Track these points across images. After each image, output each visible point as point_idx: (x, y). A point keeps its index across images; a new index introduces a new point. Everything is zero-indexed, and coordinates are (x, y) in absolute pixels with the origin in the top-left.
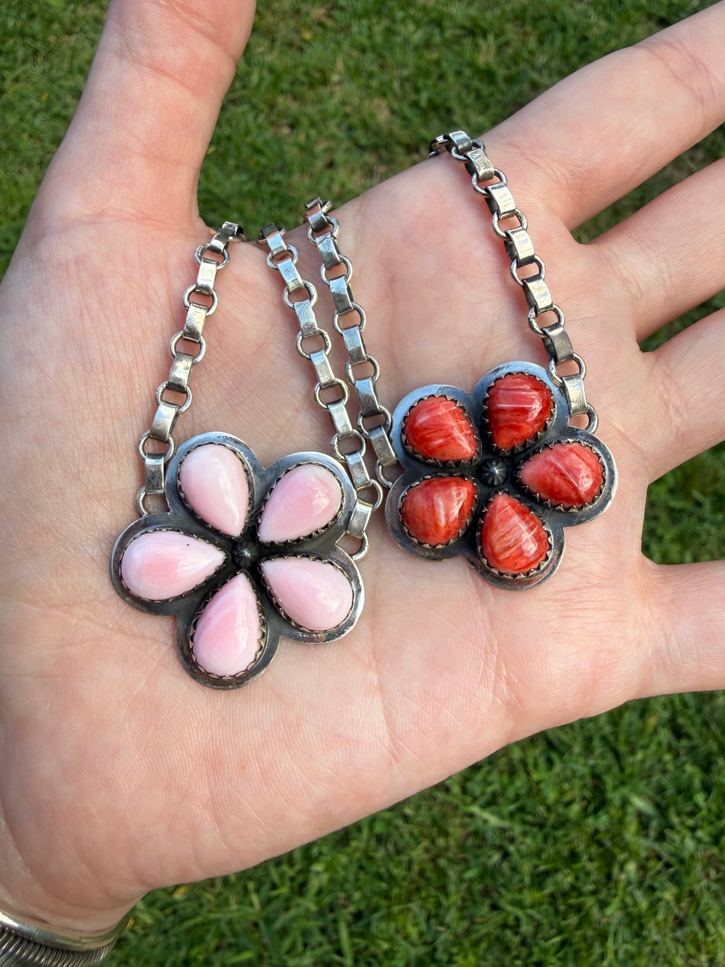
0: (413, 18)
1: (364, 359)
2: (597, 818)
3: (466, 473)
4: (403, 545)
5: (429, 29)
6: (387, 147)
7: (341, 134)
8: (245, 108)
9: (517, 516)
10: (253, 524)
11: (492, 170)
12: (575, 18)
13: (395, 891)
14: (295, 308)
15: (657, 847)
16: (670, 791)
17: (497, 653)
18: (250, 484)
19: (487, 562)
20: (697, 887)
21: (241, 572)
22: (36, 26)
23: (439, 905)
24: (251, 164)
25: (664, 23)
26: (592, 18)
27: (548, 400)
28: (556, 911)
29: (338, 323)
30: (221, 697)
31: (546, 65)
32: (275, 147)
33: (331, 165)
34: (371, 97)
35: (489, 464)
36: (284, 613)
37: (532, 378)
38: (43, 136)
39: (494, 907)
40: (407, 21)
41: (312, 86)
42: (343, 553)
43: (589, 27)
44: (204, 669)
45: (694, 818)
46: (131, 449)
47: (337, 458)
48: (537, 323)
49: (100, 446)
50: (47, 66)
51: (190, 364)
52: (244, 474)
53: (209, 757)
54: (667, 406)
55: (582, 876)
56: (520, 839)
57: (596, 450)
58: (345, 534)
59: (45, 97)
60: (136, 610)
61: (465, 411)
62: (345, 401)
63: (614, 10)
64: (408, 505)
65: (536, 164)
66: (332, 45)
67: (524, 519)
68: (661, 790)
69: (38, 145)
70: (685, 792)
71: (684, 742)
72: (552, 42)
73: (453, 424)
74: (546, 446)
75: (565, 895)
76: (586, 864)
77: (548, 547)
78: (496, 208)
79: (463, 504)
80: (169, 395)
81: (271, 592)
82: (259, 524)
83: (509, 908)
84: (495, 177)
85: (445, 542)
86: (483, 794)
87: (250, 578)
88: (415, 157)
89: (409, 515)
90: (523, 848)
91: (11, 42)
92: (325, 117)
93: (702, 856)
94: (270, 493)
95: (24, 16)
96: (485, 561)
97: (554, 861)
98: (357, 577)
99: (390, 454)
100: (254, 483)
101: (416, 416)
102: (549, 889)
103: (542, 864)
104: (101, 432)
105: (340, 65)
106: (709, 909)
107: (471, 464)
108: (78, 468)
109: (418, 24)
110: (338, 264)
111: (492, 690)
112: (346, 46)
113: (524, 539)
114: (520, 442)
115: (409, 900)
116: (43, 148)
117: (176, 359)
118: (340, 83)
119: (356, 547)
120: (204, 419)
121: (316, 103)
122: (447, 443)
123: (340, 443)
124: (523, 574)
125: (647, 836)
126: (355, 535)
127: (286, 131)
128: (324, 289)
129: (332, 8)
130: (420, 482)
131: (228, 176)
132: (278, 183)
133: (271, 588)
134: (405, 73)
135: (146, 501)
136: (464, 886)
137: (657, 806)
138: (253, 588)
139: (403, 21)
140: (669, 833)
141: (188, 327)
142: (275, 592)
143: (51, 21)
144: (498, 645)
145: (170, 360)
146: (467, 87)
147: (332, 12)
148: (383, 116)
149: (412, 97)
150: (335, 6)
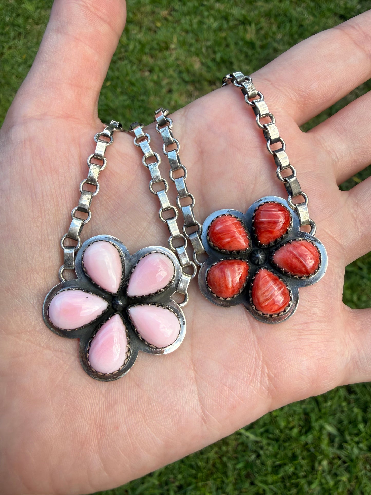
0: (213, 15)
1: (187, 195)
2: (307, 437)
3: (243, 258)
4: (208, 298)
5: (221, 21)
6: (199, 82)
7: (175, 75)
8: (126, 62)
9: (272, 281)
10: (124, 286)
11: (256, 92)
12: (297, 16)
13: (200, 475)
14: (149, 167)
15: (338, 452)
16: (345, 422)
17: (262, 360)
18: (123, 263)
19: (256, 308)
20: (360, 474)
21: (117, 313)
22: (20, 21)
23: (223, 482)
24: (129, 91)
25: (344, 18)
26: (305, 15)
27: (288, 217)
28: (285, 487)
29: (172, 175)
31: (282, 39)
32: (141, 82)
33: (170, 91)
34: (191, 56)
35: (256, 253)
36: (141, 337)
37: (279, 205)
39: (252, 484)
40: (210, 17)
41: (161, 50)
42: (175, 302)
43: (304, 19)
44: (95, 370)
45: (358, 437)
46: (57, 244)
47: (171, 250)
48: (281, 175)
50: (26, 41)
51: (90, 197)
52: (119, 258)
53: (97, 421)
54: (356, 221)
55: (299, 468)
56: (266, 447)
57: (315, 244)
58: (176, 292)
59: (24, 57)
60: (57, 336)
61: (242, 223)
62: (176, 218)
63: (317, 11)
64: (211, 275)
65: (279, 90)
66: (171, 29)
67: (275, 283)
68: (341, 422)
70: (353, 422)
71: (353, 396)
72: (285, 28)
73: (235, 230)
74: (288, 242)
75: (290, 477)
76: (301, 461)
77: (290, 299)
78: (259, 112)
79: (242, 275)
80: (79, 214)
81: (134, 325)
82: (127, 286)
83: (260, 485)
84: (257, 96)
85: (231, 296)
87: (122, 317)
88: (214, 87)
89: (212, 281)
90: (268, 452)
91: (7, 28)
92: (167, 66)
93: (362, 457)
94: (134, 268)
95: (14, 15)
96: (254, 307)
97: (284, 459)
98: (182, 316)
99: (201, 248)
100: (125, 263)
101: (215, 226)
102: (281, 474)
103: (278, 461)
104: (40, 234)
105: (175, 40)
106: (366, 486)
107: (246, 252)
109: (215, 19)
110: (172, 143)
111: (259, 381)
112: (178, 30)
113: (276, 294)
114: (273, 240)
115: (207, 480)
117: (83, 193)
118: (175, 49)
119: (182, 299)
120: (98, 228)
121: (163, 59)
122: (232, 241)
123: (173, 241)
124: (276, 314)
125: (333, 446)
126: (181, 292)
127: (147, 74)
128: (164, 157)
129: (171, 11)
130: (217, 263)
131: (117, 97)
132: (143, 101)
133: (134, 323)
134: (209, 44)
135: (64, 273)
136: (236, 472)
137: (339, 430)
138: (124, 323)
139: (208, 17)
140: (345, 445)
141: (89, 177)
142: (136, 325)
143: (28, 18)
144: (262, 355)
145: (79, 195)
146: (241, 51)
147: (172, 13)
148: (197, 66)
149: (212, 56)
150: (173, 10)
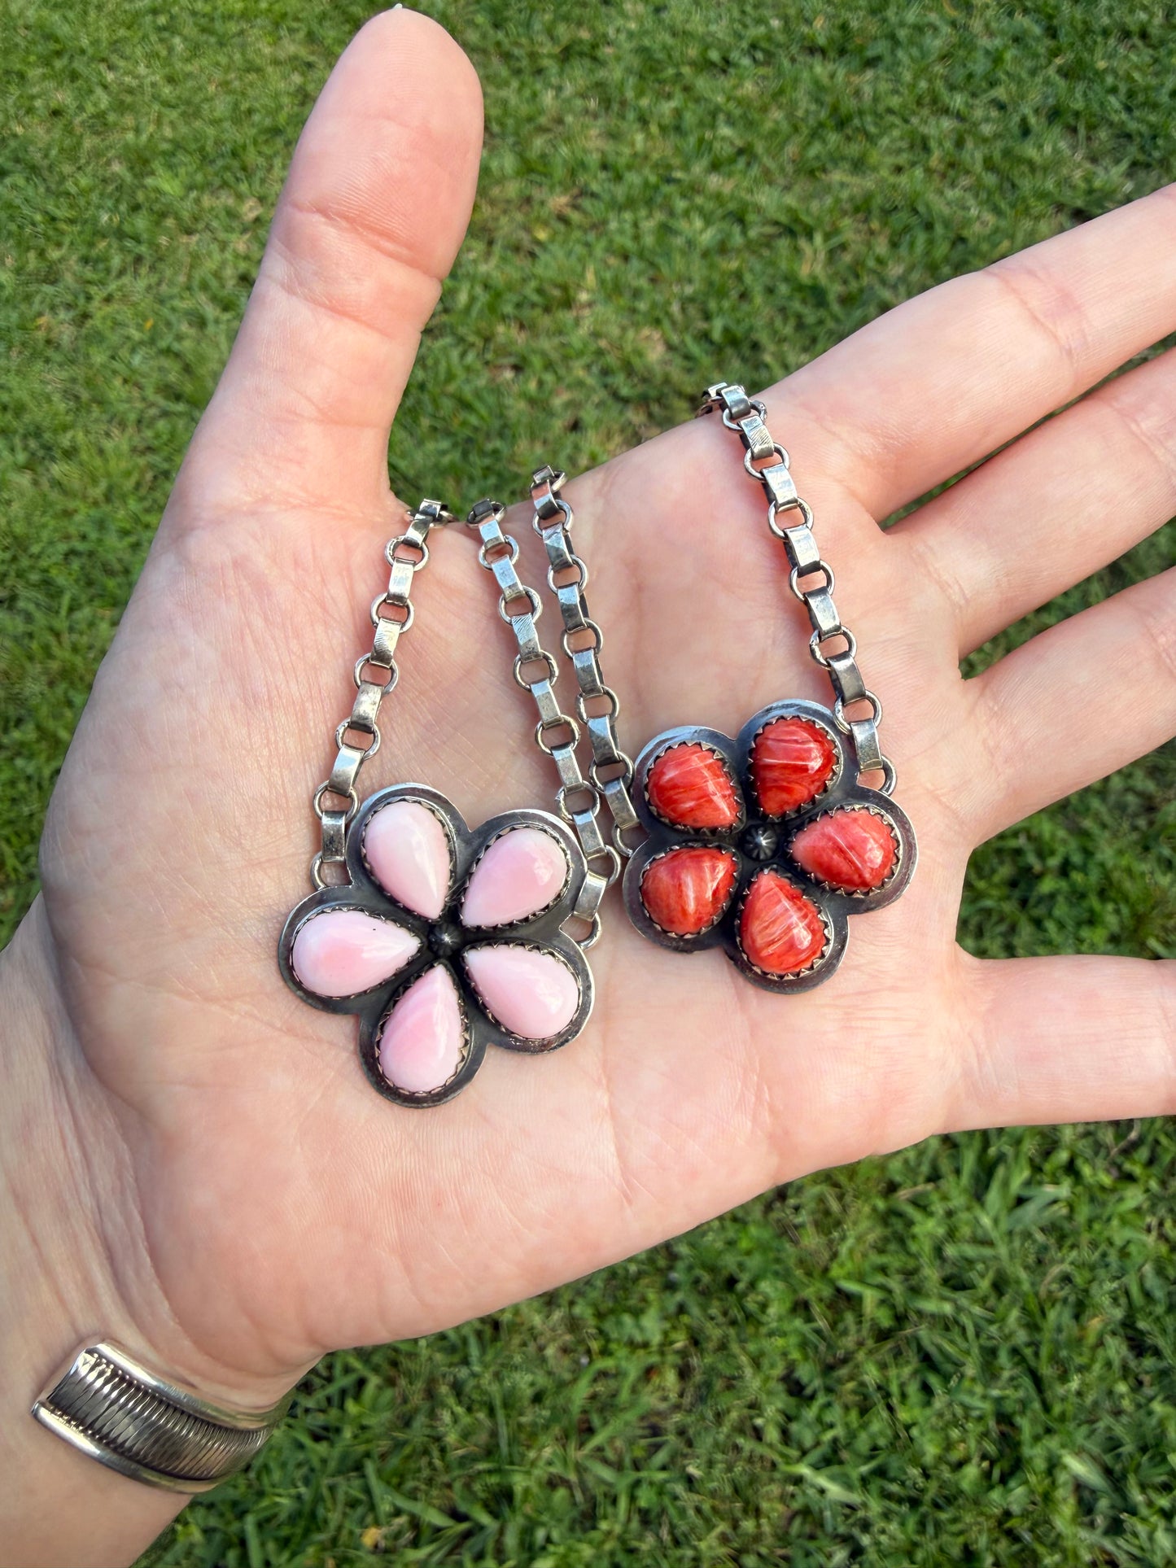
0: (701, 211)
1: (601, 692)
2: (1007, 1491)
3: (724, 844)
5: (725, 225)
6: (661, 399)
7: (591, 380)
8: (447, 340)
9: (787, 900)
10: (455, 902)
11: (772, 444)
12: (946, 211)
14: (514, 623)
15: (1108, 1544)
16: (1128, 1448)
17: (758, 1073)
18: (452, 853)
19: (748, 958)
21: (439, 963)
22: (141, 223)
24: (455, 425)
25: (1081, 216)
26: (972, 211)
27: (829, 754)
29: (568, 644)
30: (412, 1116)
31: (903, 279)
32: (491, 400)
33: (576, 426)
34: (637, 326)
35: (754, 834)
36: (492, 1016)
38: (143, 380)
40: (691, 215)
41: (547, 309)
42: (569, 939)
43: (967, 222)
44: (393, 1083)
45: (1171, 1496)
47: (563, 819)
48: (820, 651)
49: (266, 802)
50: (153, 279)
51: (378, 695)
52: (445, 839)
56: (880, 1524)
57: (889, 818)
58: (572, 916)
59: (149, 324)
60: (309, 1007)
61: (725, 764)
62: (575, 745)
63: (1005, 198)
64: (651, 882)
66: (579, 249)
67: (795, 905)
68: (1113, 1444)
69: (136, 393)
71: (1149, 1362)
72: (912, 245)
73: (710, 782)
74: (826, 812)
77: (824, 942)
78: (773, 498)
79: (719, 884)
80: (352, 736)
81: (476, 989)
82: (462, 904)
84: (775, 455)
85: (695, 931)
86: (817, 1444)
87: (450, 971)
89: (651, 896)
90: (885, 1540)
91: (102, 245)
92: (567, 355)
94: (477, 864)
95: (123, 207)
96: (745, 956)
98: (586, 971)
99: (631, 815)
100: (458, 850)
101: (663, 771)
104: (267, 786)
105: (590, 278)
107: (731, 832)
108: (239, 831)
109: (708, 221)
110: (569, 566)
112: (599, 250)
113: (796, 929)
114: (792, 806)
116: (144, 399)
117: (361, 688)
118: (590, 304)
119: (585, 932)
121: (554, 334)
122: (699, 806)
123: (567, 798)
124: (792, 974)
125: (1092, 1525)
126: (584, 916)
127: (508, 375)
129: (579, 196)
130: (666, 853)
131: (420, 443)
132: (495, 452)
133: (476, 985)
134: (689, 290)
135: (322, 871)
137: (1108, 1472)
138: (454, 984)
139: (686, 214)
140: (1128, 1521)
141: (376, 648)
142: (480, 988)
143: (163, 215)
144: (760, 1062)
146: (783, 310)
147: (580, 201)
148: (655, 354)
149: (702, 325)
150: (585, 192)
